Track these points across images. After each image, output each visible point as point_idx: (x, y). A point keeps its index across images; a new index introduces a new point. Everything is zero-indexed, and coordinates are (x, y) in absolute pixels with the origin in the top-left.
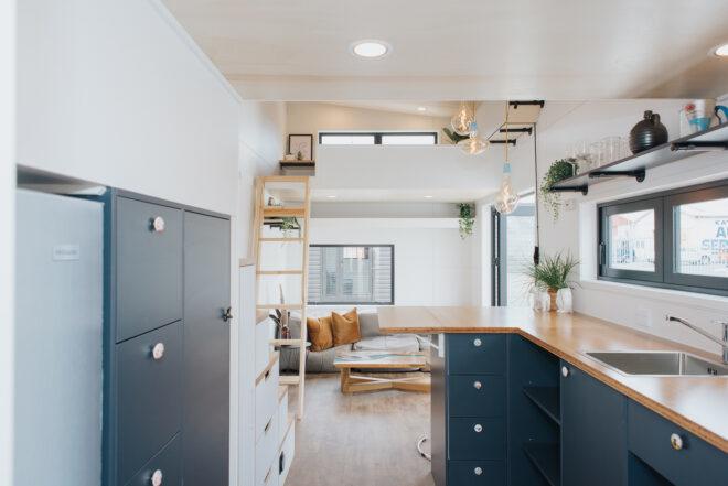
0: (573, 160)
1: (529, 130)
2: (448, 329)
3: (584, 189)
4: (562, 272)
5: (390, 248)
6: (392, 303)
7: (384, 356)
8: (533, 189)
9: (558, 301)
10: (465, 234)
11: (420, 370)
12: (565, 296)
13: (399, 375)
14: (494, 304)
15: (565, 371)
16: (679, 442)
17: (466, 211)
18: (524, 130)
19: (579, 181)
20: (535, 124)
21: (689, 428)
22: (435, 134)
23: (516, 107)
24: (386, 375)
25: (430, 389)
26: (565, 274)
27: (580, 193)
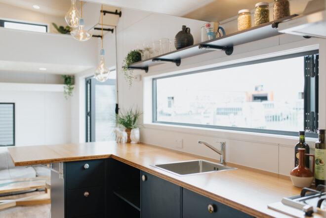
0: (141, 51)
1: (112, 30)
2: (65, 159)
3: (146, 69)
4: (133, 119)
5: (12, 105)
6: (14, 145)
7: (9, 183)
8: (114, 67)
9: (131, 137)
10: (67, 95)
11: (37, 190)
12: (136, 133)
13: (21, 195)
14: (87, 141)
15: (143, 178)
16: (212, 209)
17: (68, 80)
18: (109, 30)
19: (144, 64)
20: (116, 27)
21: (217, 200)
22: (46, 26)
23: (104, 14)
24: (10, 197)
25: (50, 202)
26: (135, 119)
27: (144, 71)
